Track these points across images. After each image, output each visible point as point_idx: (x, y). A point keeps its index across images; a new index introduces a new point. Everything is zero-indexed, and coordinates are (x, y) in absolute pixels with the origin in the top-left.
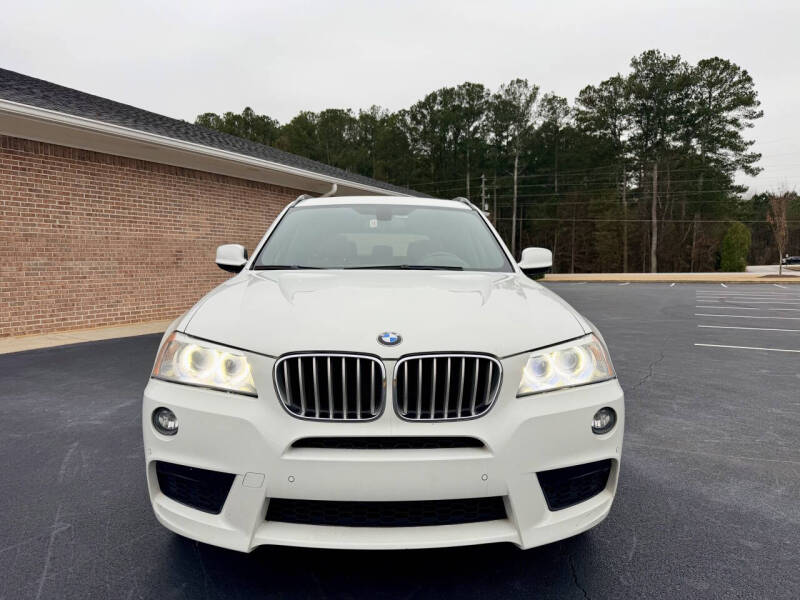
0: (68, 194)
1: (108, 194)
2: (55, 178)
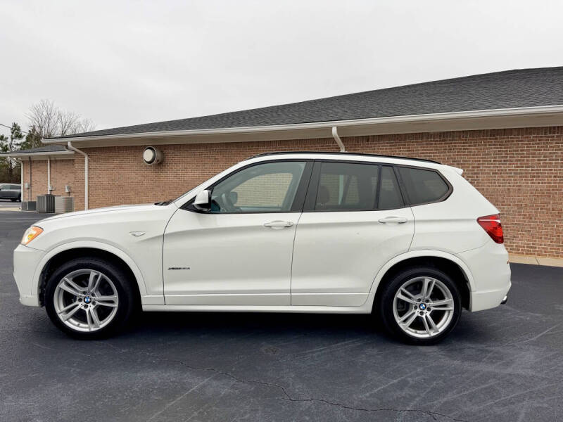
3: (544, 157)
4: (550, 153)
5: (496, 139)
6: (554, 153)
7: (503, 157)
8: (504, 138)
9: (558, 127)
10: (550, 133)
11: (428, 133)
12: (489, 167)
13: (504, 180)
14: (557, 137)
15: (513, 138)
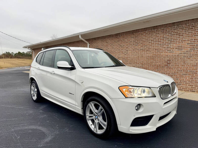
0: (128, 45)
1: (140, 42)
2: (125, 41)
3: (151, 41)
4: (153, 39)
5: (134, 34)
6: (155, 39)
7: (136, 43)
8: (136, 34)
9: (156, 26)
10: (153, 30)
11: (112, 35)
12: (131, 47)
13: (137, 52)
14: (156, 31)
15: (139, 33)
